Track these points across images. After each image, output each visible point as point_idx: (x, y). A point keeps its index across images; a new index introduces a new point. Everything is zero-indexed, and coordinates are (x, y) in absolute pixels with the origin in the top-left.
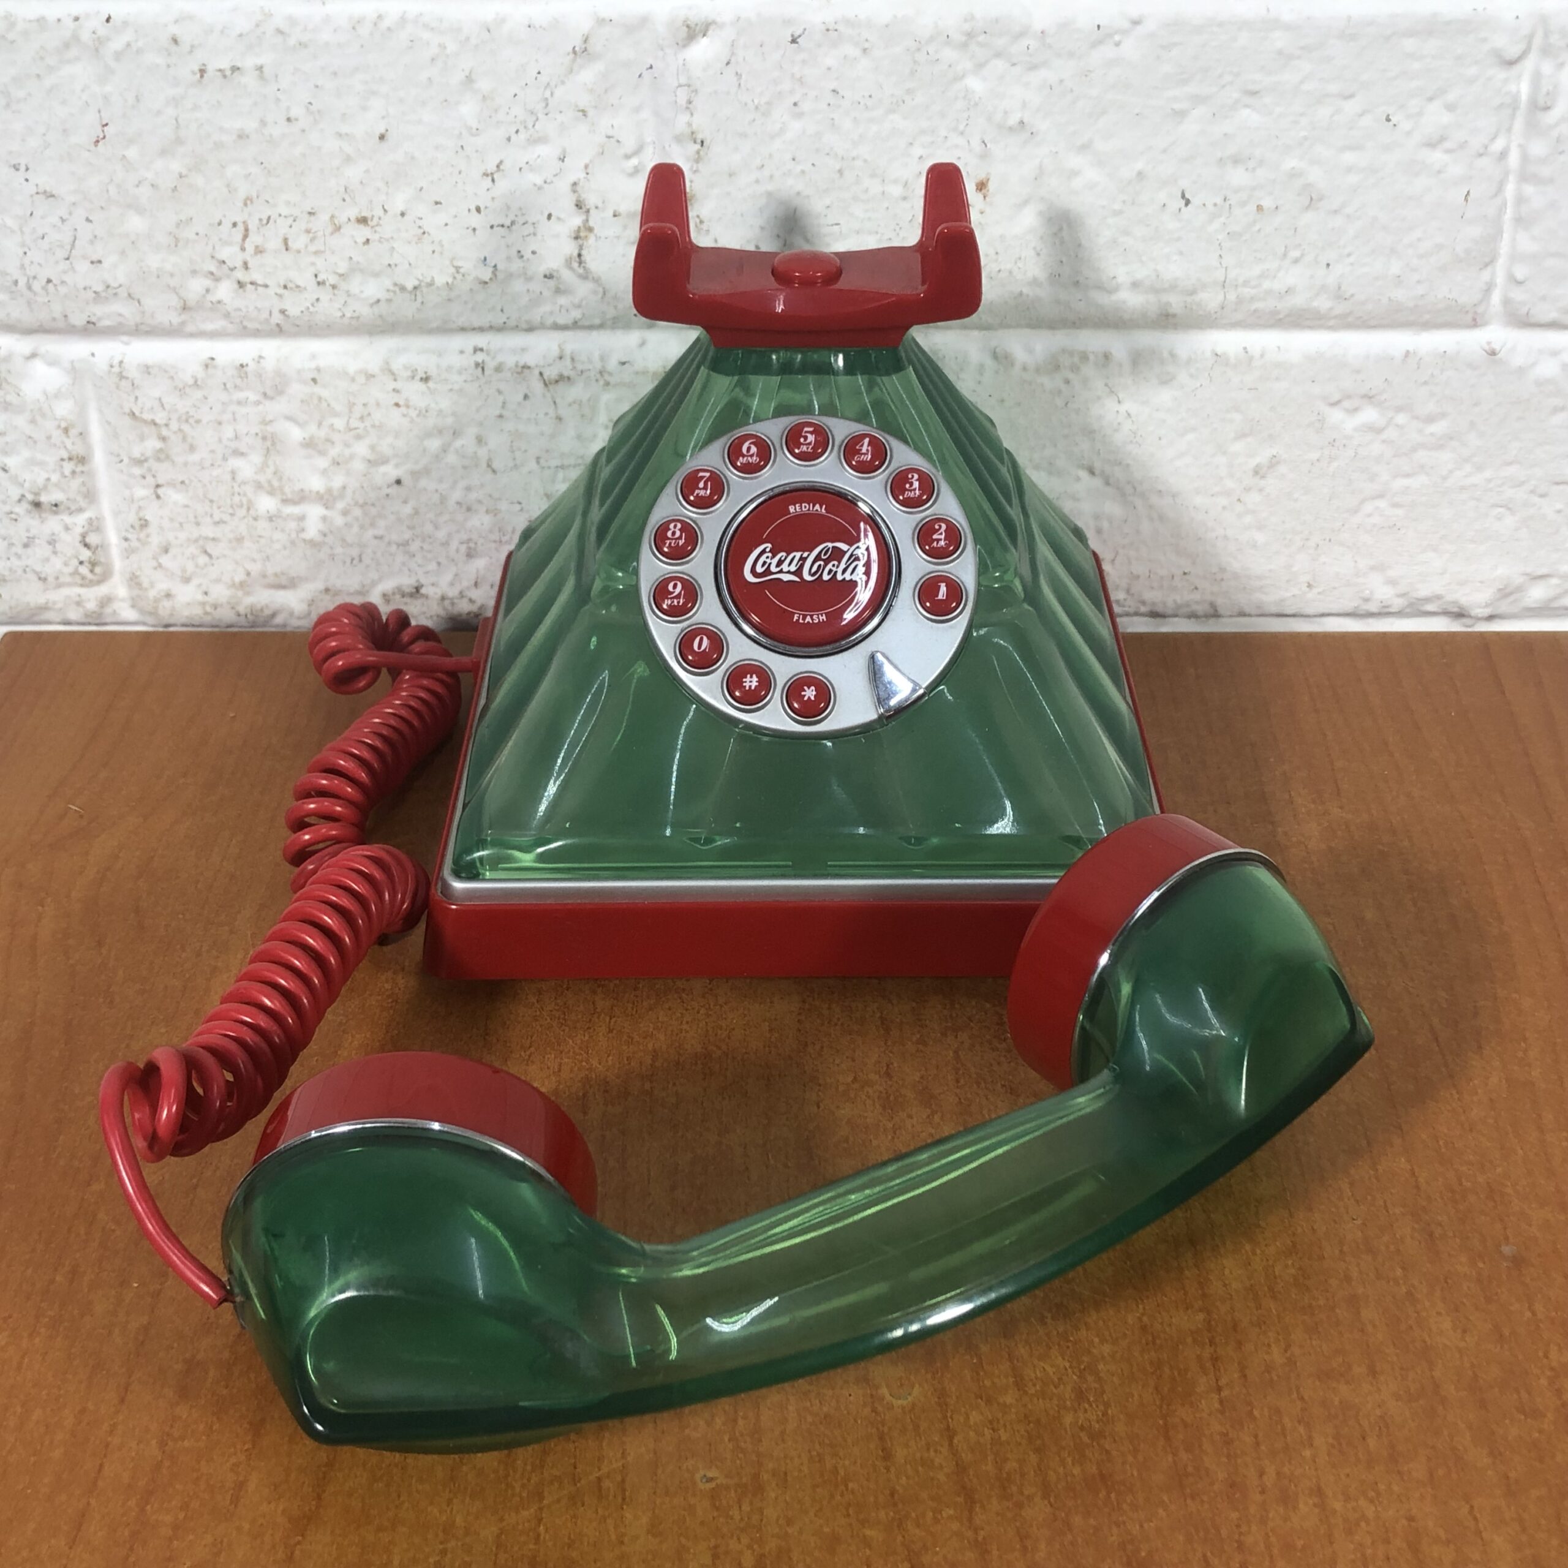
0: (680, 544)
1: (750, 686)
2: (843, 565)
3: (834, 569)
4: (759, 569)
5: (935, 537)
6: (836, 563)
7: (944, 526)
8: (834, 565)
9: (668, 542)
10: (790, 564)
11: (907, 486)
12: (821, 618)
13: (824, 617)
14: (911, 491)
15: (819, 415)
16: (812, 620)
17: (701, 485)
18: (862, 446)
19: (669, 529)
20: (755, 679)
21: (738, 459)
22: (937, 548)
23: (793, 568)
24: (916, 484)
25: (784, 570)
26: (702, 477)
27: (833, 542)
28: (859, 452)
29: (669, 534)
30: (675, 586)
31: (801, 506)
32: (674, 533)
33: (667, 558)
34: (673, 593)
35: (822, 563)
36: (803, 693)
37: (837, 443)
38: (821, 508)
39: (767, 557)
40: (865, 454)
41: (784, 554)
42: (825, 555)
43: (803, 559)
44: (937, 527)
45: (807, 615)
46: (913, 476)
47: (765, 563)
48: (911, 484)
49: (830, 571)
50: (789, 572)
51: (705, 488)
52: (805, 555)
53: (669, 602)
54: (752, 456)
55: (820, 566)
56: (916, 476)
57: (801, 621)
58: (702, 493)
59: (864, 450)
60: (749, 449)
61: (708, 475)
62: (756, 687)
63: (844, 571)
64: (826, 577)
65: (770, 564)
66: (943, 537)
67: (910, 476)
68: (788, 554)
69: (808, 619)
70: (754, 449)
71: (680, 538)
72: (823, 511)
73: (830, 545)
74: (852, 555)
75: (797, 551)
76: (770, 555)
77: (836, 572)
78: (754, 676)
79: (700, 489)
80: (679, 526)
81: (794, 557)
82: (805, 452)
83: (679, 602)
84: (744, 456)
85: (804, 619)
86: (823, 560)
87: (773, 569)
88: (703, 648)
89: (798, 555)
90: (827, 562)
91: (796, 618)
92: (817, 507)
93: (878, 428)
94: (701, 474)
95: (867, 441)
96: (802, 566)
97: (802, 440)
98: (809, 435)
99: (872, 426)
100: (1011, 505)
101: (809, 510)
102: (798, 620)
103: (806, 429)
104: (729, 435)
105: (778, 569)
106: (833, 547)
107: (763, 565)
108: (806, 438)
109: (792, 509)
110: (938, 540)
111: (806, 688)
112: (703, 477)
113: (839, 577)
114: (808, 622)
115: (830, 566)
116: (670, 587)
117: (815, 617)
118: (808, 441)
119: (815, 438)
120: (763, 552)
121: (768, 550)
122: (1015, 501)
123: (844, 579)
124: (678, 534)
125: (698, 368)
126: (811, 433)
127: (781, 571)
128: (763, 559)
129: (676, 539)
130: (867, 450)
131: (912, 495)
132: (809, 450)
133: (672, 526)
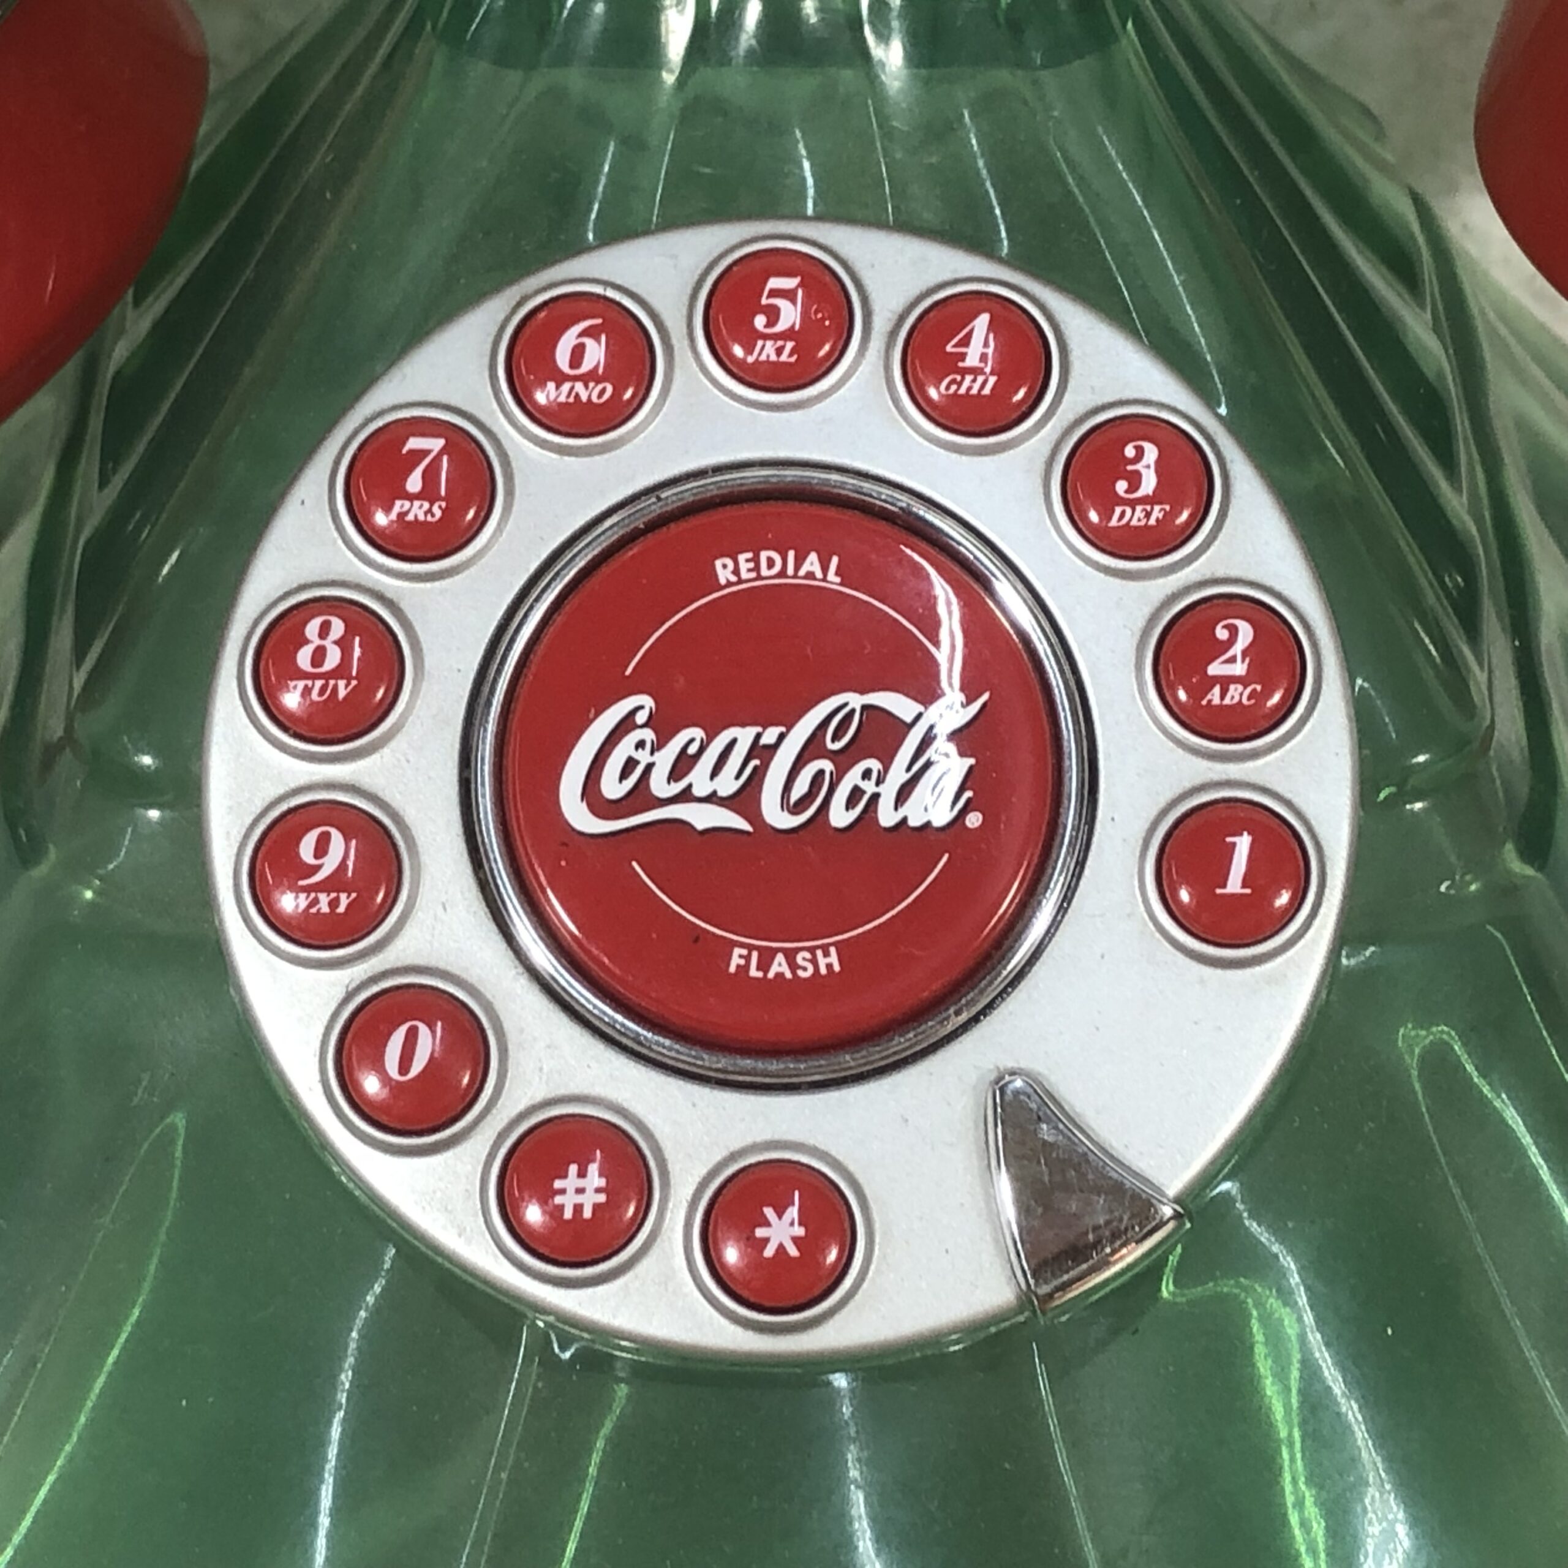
0: (342, 693)
1: (578, 1208)
2: (898, 775)
3: (869, 787)
4: (612, 788)
5: (1215, 669)
6: (874, 765)
7: (1246, 633)
8: (867, 774)
9: (301, 684)
10: (715, 773)
11: (1121, 486)
12: (822, 962)
13: (834, 959)
14: (1133, 504)
15: (819, 217)
16: (793, 966)
17: (414, 483)
18: (966, 342)
19: (307, 642)
20: (594, 1178)
21: (542, 385)
22: (1221, 707)
23: (728, 784)
24: (1149, 483)
25: (698, 792)
26: (419, 455)
27: (862, 692)
28: (953, 365)
29: (304, 658)
30: (321, 849)
31: (756, 560)
32: (319, 656)
33: (297, 736)
34: (316, 869)
35: (827, 765)
36: (760, 1232)
37: (881, 324)
38: (825, 569)
39: (640, 745)
40: (975, 371)
41: (697, 733)
42: (836, 737)
43: (762, 753)
44: (1222, 634)
45: (775, 951)
46: (1140, 452)
47: (630, 765)
48: (1135, 481)
49: (856, 794)
50: (712, 798)
51: (428, 493)
52: (770, 736)
53: (303, 901)
54: (585, 379)
55: (820, 774)
56: (1151, 453)
57: (754, 973)
58: (418, 511)
59: (972, 360)
60: (577, 354)
61: (436, 444)
62: (596, 1207)
63: (903, 794)
64: (840, 817)
65: (650, 767)
66: (1239, 669)
67: (1130, 451)
68: (711, 737)
69: (779, 966)
70: (595, 354)
71: (341, 671)
72: (832, 576)
73: (855, 701)
74: (927, 741)
75: (743, 725)
76: (648, 735)
77: (875, 797)
78: (593, 1169)
79: (411, 498)
80: (338, 628)
81: (732, 744)
82: (768, 362)
83: (334, 904)
84: (560, 378)
85: (764, 965)
86: (832, 756)
87: (660, 786)
88: (417, 1066)
89: (745, 736)
90: (844, 760)
91: (736, 961)
92: (812, 563)
93: (1020, 261)
94: (414, 443)
95: (982, 322)
96: (758, 777)
97: (760, 321)
98: (782, 304)
99: (1000, 260)
100: (1448, 462)
101: (782, 574)
102: (744, 969)
103: (774, 283)
104: (512, 294)
105: (677, 788)
106: (864, 708)
107: (624, 775)
108: (773, 316)
109: (723, 570)
110: (1225, 682)
111: (769, 1212)
112: (425, 453)
113: (887, 817)
114: (780, 976)
115: (853, 777)
116: (306, 849)
117: (799, 959)
118: (781, 326)
119: (805, 314)
120: (626, 725)
121: (641, 717)
122: (1465, 451)
123: (904, 820)
124: (333, 659)
125: (413, 29)
126: (788, 295)
127: (685, 796)
128: (624, 749)
129: (326, 676)
130: (983, 358)
131: (1136, 517)
132: (784, 358)
133: (312, 629)
